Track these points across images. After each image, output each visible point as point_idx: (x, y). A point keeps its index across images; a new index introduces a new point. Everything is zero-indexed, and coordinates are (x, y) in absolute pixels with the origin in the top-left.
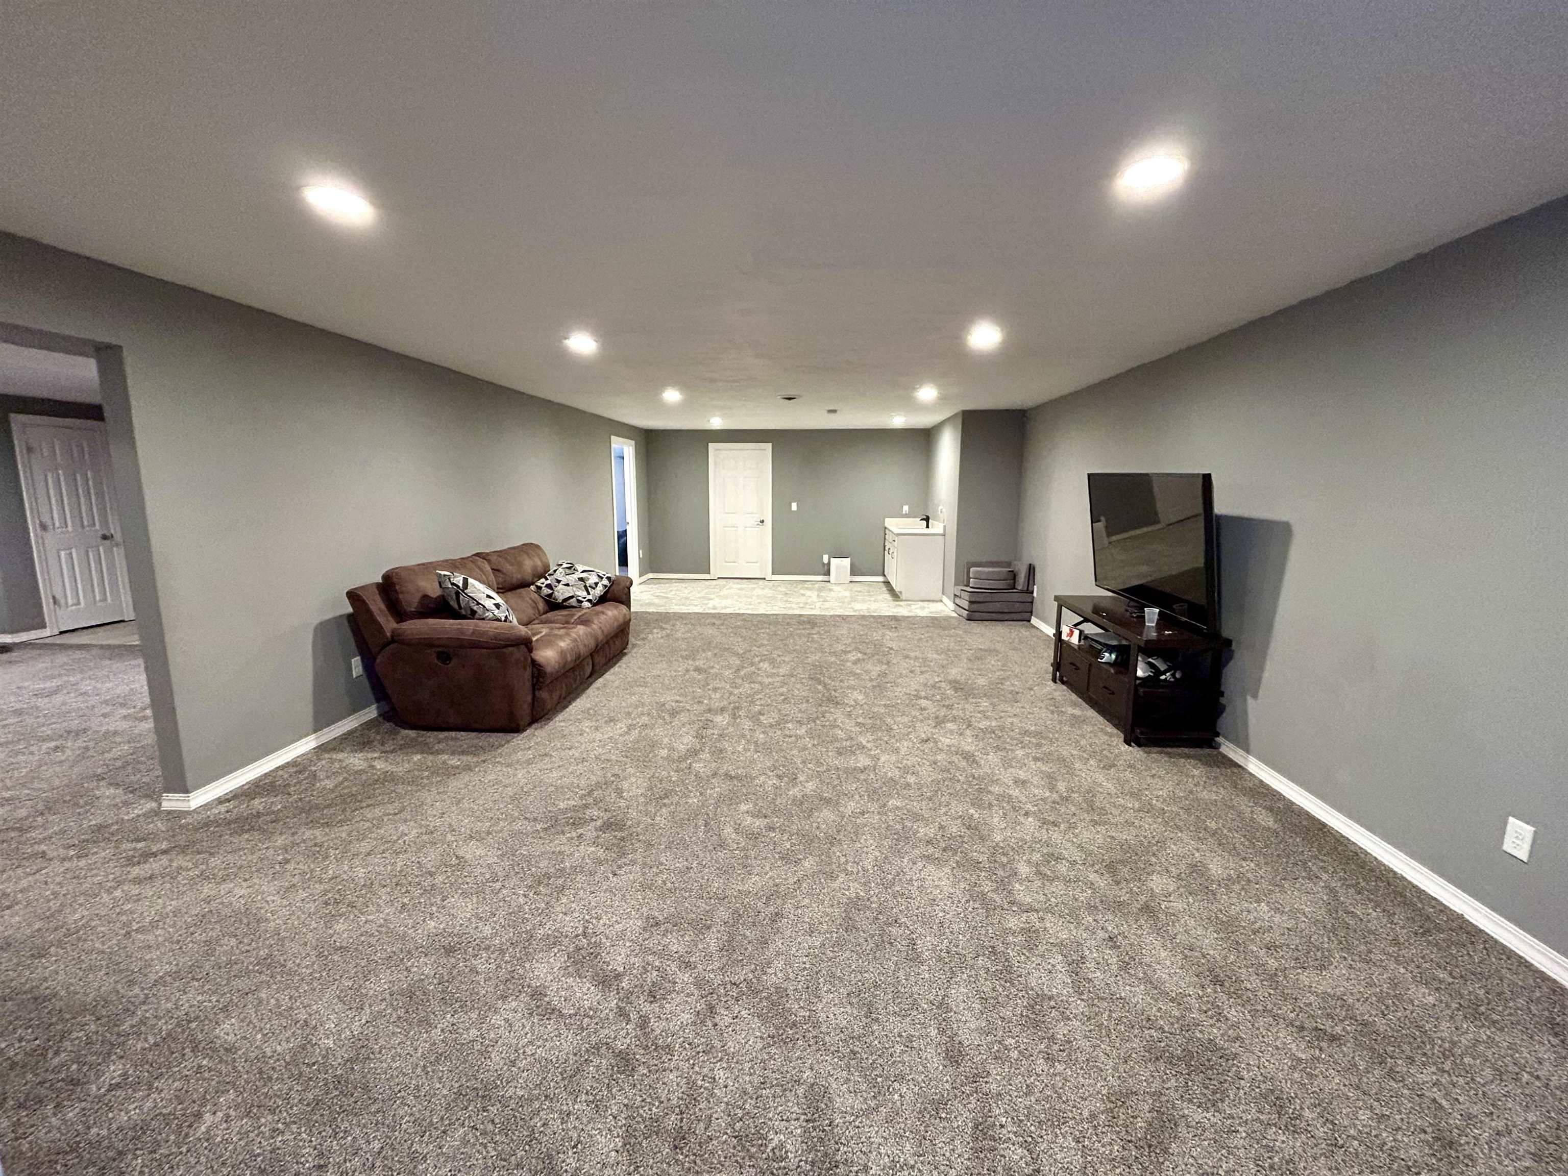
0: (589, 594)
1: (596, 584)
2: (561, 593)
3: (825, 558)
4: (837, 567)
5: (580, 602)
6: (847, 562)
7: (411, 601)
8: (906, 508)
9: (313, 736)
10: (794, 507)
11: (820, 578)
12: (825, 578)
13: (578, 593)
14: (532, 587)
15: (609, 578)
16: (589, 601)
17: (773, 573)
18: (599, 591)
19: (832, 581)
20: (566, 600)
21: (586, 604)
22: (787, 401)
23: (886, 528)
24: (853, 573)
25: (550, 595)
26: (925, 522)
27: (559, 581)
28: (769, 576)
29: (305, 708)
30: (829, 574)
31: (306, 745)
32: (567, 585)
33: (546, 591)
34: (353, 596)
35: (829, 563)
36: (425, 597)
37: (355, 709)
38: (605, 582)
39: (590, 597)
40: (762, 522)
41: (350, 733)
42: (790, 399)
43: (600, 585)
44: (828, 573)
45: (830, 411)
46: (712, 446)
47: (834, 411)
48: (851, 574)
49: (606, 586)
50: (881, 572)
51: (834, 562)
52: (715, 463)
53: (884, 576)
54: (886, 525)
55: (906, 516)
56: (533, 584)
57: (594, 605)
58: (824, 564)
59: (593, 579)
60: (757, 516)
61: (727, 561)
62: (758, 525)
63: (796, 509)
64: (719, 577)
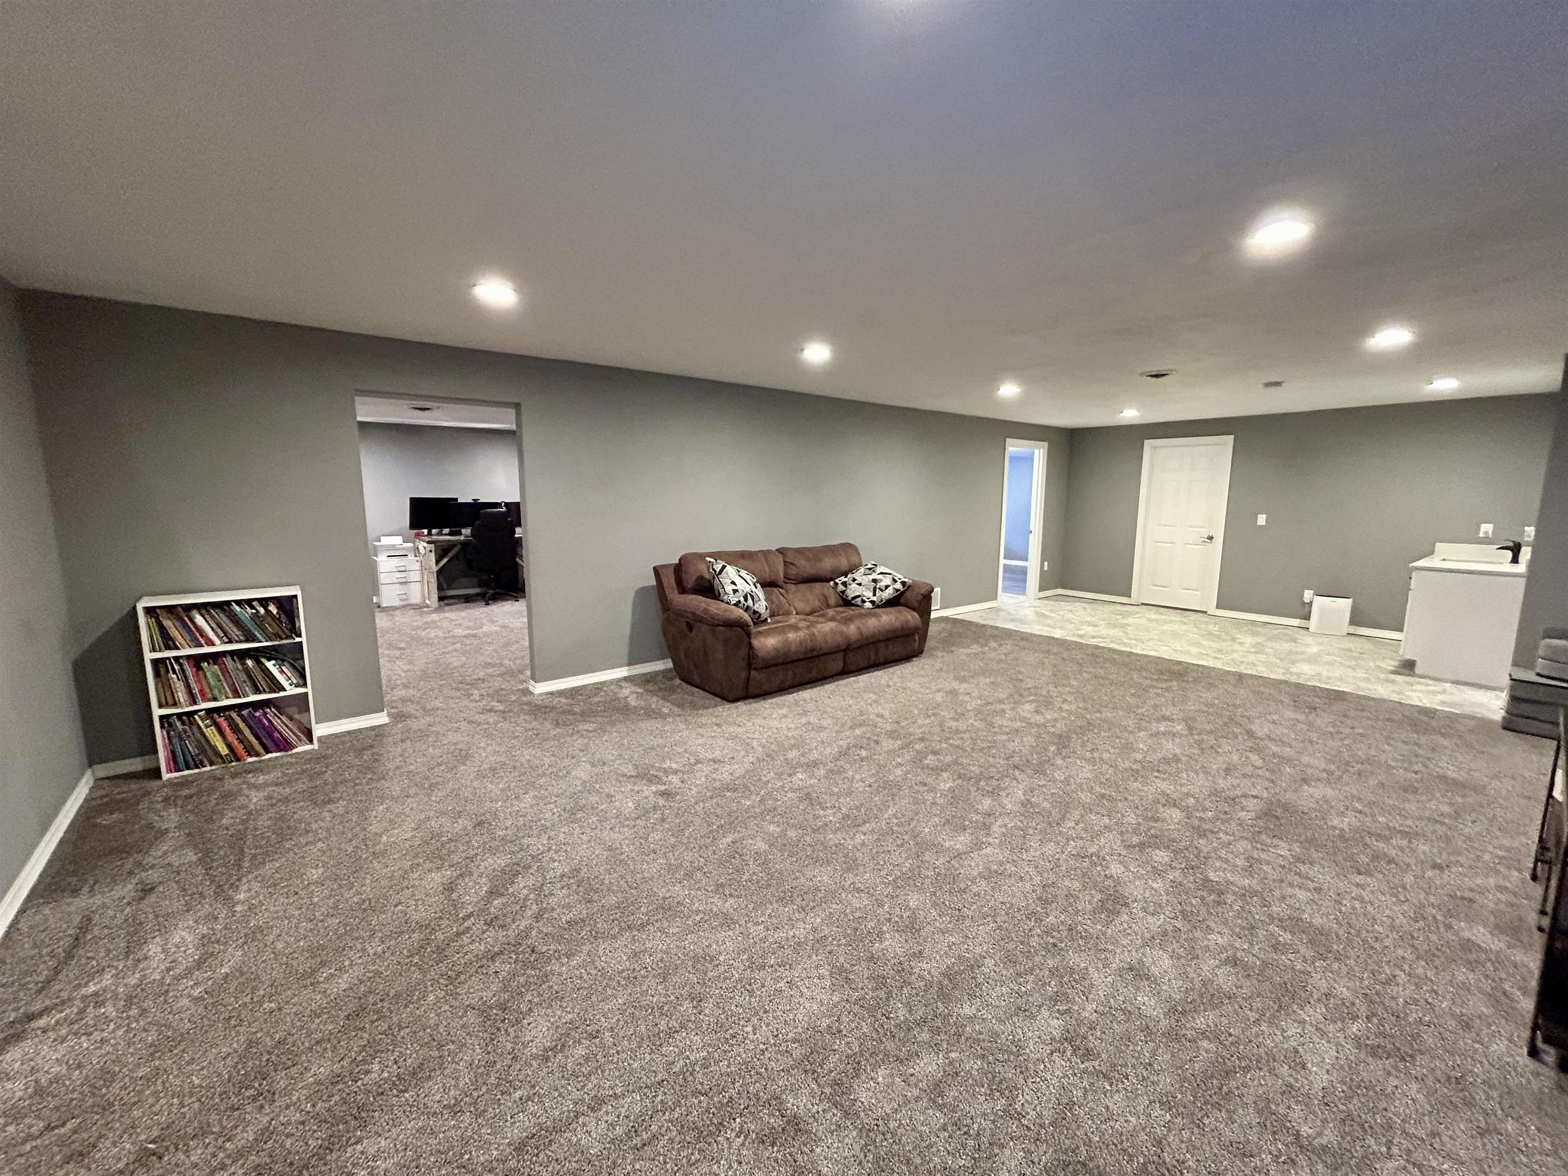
0: (874, 595)
1: (887, 587)
2: (853, 590)
3: (1306, 596)
4: (1322, 610)
5: (864, 601)
6: (1345, 605)
7: (690, 582)
8: (1486, 529)
9: (627, 668)
10: (1262, 520)
11: (1296, 622)
12: (1302, 623)
13: (865, 593)
14: (832, 583)
15: (903, 583)
16: (872, 602)
17: (1217, 607)
18: (888, 594)
19: (1312, 629)
20: (854, 598)
21: (868, 605)
22: (1154, 379)
24: (1354, 621)
25: (843, 592)
26: (1509, 554)
27: (854, 580)
28: (1213, 610)
29: (623, 648)
30: (1309, 618)
31: (622, 672)
32: (860, 584)
33: (841, 588)
34: (657, 571)
35: (1311, 604)
36: (701, 578)
37: (662, 657)
38: (898, 586)
39: (875, 599)
40: (1211, 538)
41: (657, 673)
42: (1156, 376)
43: (891, 588)
44: (1307, 617)
45: (1268, 385)
46: (1150, 444)
47: (1277, 384)
48: (1351, 623)
49: (897, 590)
51: (1320, 603)
56: (833, 580)
57: (878, 607)
58: (1303, 603)
59: (887, 581)
60: (1203, 529)
61: (1156, 583)
62: (1204, 542)
63: (1264, 523)
64: (1143, 604)
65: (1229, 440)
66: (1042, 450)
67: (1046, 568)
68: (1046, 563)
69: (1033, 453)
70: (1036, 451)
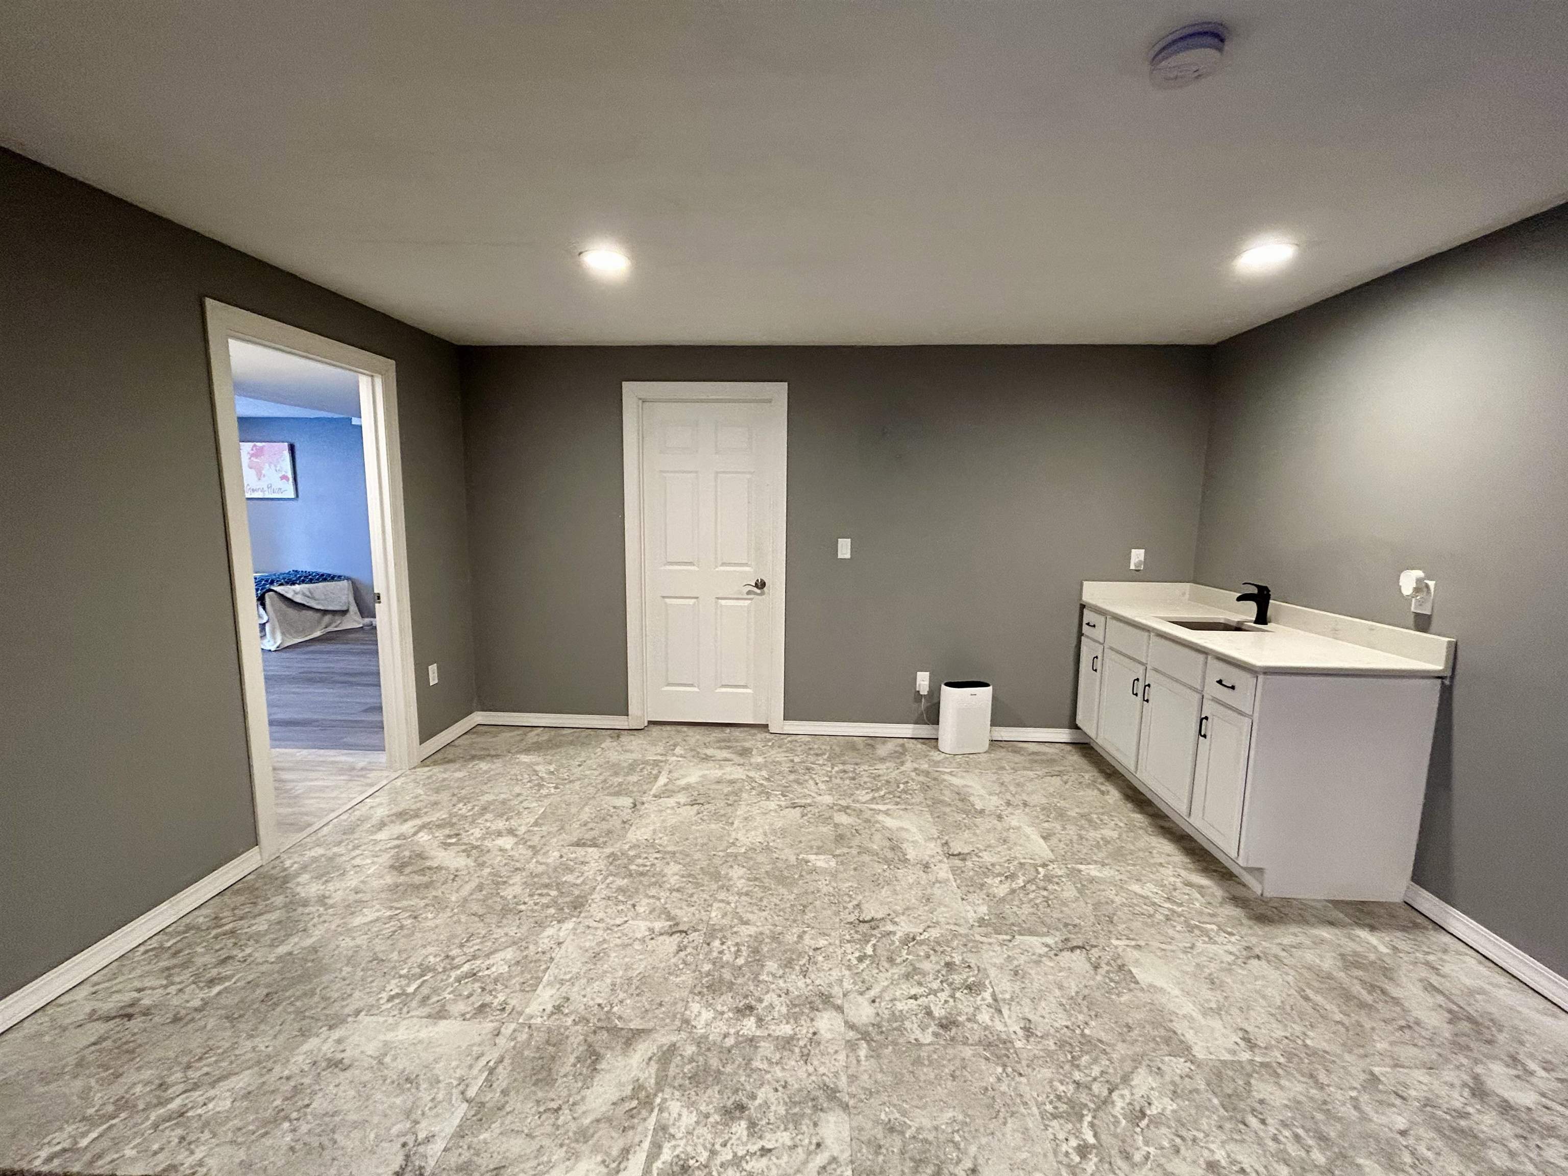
3: (923, 681)
6: (984, 696)
8: (1137, 556)
10: (844, 549)
11: (906, 730)
12: (924, 731)
17: (787, 716)
19: (943, 739)
23: (1083, 607)
24: (997, 720)
26: (1252, 607)
28: (778, 724)
30: (936, 722)
35: (935, 698)
40: (761, 585)
44: (932, 719)
46: (631, 391)
48: (994, 723)
50: (1066, 721)
51: (949, 697)
52: (642, 439)
53: (1074, 726)
54: (1087, 598)
55: (1137, 576)
58: (918, 696)
60: (747, 569)
61: (671, 681)
62: (749, 593)
63: (848, 556)
64: (651, 723)
65: (778, 391)
66: (378, 381)
67: (433, 680)
68: (433, 669)
69: (358, 382)
70: (364, 383)
